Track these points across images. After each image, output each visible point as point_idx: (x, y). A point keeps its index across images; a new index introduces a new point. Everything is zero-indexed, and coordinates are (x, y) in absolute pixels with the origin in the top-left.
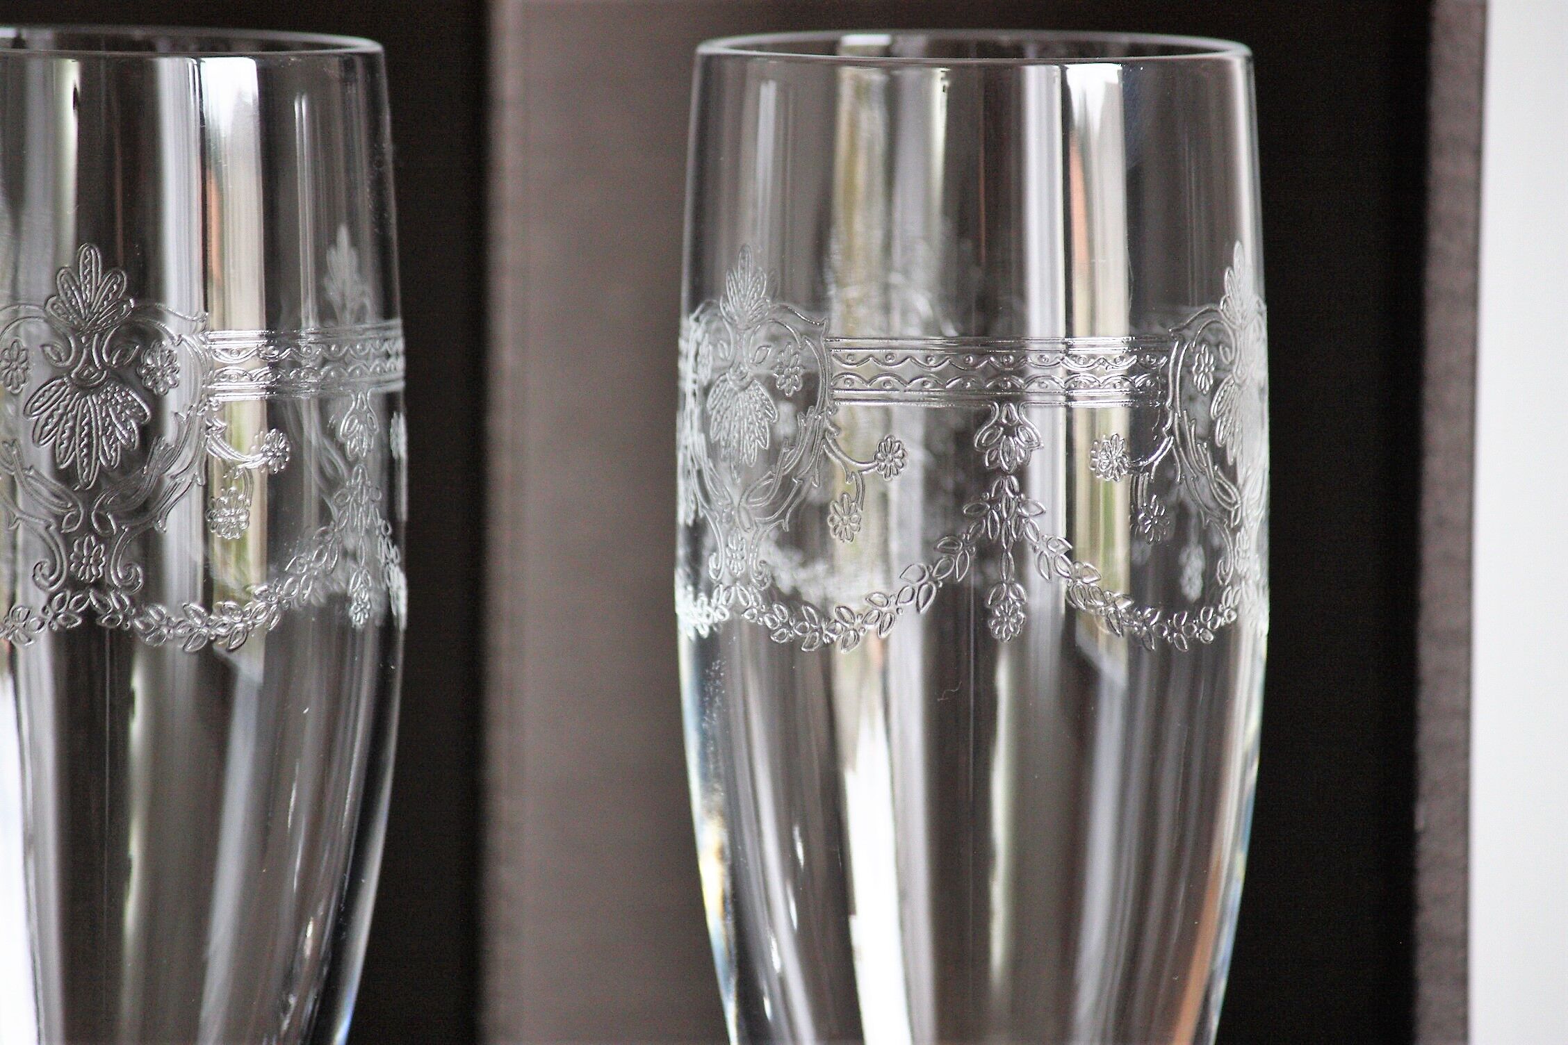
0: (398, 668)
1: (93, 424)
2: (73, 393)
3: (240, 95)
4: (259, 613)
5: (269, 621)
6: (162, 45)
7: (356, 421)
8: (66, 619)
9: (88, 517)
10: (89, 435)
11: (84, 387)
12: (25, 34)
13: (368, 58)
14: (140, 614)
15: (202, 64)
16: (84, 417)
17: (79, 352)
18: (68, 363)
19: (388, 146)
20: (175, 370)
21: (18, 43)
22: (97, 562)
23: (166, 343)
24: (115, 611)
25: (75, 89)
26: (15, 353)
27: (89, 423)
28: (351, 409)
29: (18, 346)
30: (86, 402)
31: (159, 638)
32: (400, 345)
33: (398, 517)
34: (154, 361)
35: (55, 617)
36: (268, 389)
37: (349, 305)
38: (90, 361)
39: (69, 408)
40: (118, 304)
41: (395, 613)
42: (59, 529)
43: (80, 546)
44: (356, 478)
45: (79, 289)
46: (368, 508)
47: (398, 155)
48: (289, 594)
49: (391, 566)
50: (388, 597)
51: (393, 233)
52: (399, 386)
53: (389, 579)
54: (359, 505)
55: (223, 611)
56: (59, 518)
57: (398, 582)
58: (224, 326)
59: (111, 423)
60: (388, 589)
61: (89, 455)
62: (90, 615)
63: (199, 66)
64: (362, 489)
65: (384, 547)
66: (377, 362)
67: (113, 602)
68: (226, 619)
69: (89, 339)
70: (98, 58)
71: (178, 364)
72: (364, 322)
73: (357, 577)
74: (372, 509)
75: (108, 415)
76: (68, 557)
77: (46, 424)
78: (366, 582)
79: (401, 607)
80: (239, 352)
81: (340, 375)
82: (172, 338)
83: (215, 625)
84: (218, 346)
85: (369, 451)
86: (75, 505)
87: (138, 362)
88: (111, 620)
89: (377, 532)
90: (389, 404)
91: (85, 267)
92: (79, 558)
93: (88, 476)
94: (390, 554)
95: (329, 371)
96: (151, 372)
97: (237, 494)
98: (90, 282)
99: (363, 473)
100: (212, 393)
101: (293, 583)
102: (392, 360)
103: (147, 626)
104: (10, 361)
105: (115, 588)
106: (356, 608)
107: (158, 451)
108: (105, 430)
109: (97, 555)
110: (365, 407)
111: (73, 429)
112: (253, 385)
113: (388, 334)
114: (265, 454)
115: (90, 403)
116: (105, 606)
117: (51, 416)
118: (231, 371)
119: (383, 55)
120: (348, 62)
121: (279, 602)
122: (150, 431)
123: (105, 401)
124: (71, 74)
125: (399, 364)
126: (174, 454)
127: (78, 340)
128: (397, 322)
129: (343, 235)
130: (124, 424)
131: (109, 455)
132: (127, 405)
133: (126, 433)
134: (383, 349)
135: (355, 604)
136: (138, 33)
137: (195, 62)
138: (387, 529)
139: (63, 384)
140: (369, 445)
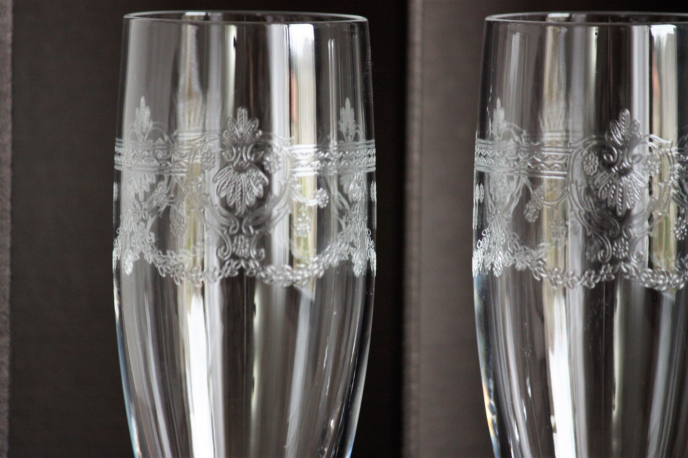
0: (373, 294)
1: (243, 186)
2: (234, 173)
3: (306, 40)
4: (314, 270)
5: (319, 273)
6: (269, 19)
7: (357, 185)
8: (231, 272)
9: (240, 227)
10: (242, 191)
11: (240, 170)
12: (209, 14)
13: (361, 24)
14: (263, 270)
15: (290, 27)
16: (239, 183)
17: (237, 155)
18: (233, 159)
19: (370, 63)
20: (279, 163)
21: (206, 18)
22: (245, 247)
23: (275, 150)
24: (252, 269)
25: (234, 39)
26: (209, 155)
27: (242, 186)
28: (355, 179)
29: (211, 152)
30: (240, 177)
31: (272, 281)
32: (374, 151)
33: (374, 227)
34: (270, 158)
35: (226, 271)
36: (318, 171)
37: (351, 134)
38: (242, 158)
39: (233, 179)
40: (254, 133)
41: (372, 270)
42: (228, 232)
43: (238, 240)
44: (356, 210)
45: (237, 126)
46: (361, 223)
47: (373, 67)
48: (328, 261)
49: (371, 249)
50: (369, 263)
51: (372, 102)
52: (374, 169)
53: (370, 255)
54: (358, 222)
55: (299, 269)
56: (228, 228)
57: (373, 256)
58: (298, 143)
59: (251, 186)
60: (369, 259)
61: (241, 200)
62: (242, 270)
63: (288, 27)
64: (359, 215)
65: (368, 240)
66: (365, 158)
67: (251, 265)
68: (300, 272)
69: (242, 149)
70: (243, 25)
71: (280, 160)
72: (358, 141)
73: (356, 254)
74: (363, 224)
75: (250, 182)
76: (232, 245)
77: (223, 186)
78: (360, 256)
79: (374, 267)
80: (306, 154)
81: (349, 164)
82: (277, 148)
83: (296, 275)
84: (297, 152)
85: (362, 198)
86: (235, 222)
87: (263, 159)
88: (251, 273)
89: (365, 234)
90: (370, 177)
91: (240, 117)
92: (237, 246)
93: (240, 210)
94: (370, 243)
95: (345, 163)
96: (269, 163)
97: (305, 217)
98: (242, 124)
99: (359, 208)
100: (295, 173)
101: (330, 257)
102: (371, 158)
103: (267, 275)
104: (207, 158)
105: (253, 259)
106: (356, 268)
107: (272, 198)
108: (248, 189)
109: (245, 244)
110: (360, 179)
111: (234, 188)
112: (313, 168)
113: (370, 146)
114: (318, 199)
115: (242, 177)
116: (248, 266)
117: (225, 183)
118: (302, 162)
119: (368, 22)
120: (352, 26)
121: (324, 266)
122: (268, 189)
123: (248, 176)
124: (233, 32)
125: (374, 159)
126: (278, 199)
127: (237, 149)
128: (373, 141)
129: (348, 102)
130: (257, 186)
131: (250, 200)
132: (258, 178)
133: (257, 190)
134: (368, 153)
135: (356, 266)
136: (259, 14)
137: (287, 26)
138: (369, 233)
139: (230, 169)
140: (362, 196)
